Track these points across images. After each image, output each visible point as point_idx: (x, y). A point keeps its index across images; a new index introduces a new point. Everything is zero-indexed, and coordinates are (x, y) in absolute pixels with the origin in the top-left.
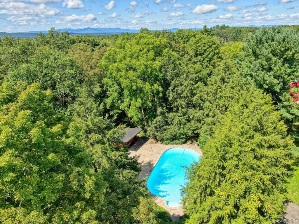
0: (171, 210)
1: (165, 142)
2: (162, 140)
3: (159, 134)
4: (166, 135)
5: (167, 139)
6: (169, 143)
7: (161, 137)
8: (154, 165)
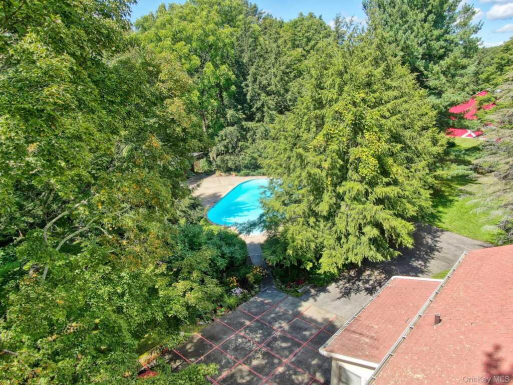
1: (242, 172)
2: (237, 169)
3: (232, 157)
4: (243, 159)
5: (245, 167)
6: (249, 173)
7: (235, 164)
8: (222, 196)
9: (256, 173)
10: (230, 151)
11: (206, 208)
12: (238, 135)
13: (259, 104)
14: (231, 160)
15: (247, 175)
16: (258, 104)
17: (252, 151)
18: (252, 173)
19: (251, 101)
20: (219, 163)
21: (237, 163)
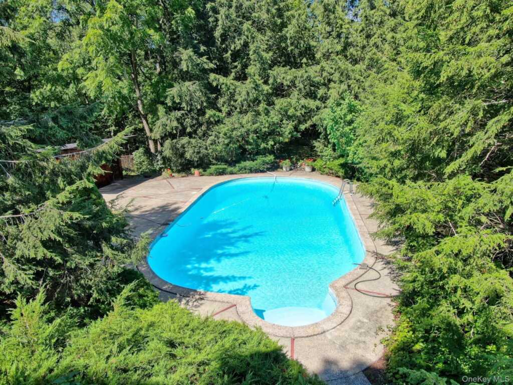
0: (293, 340)
1: (213, 168)
2: (203, 164)
3: (193, 141)
4: (214, 143)
5: (217, 159)
6: (224, 169)
7: (199, 153)
8: (182, 210)
9: (237, 169)
10: (189, 130)
11: (140, 244)
12: (203, 99)
13: (238, 44)
14: (191, 148)
15: (222, 173)
16: (238, 42)
17: (230, 126)
18: (230, 169)
19: (223, 41)
20: (167, 153)
21: (203, 151)
